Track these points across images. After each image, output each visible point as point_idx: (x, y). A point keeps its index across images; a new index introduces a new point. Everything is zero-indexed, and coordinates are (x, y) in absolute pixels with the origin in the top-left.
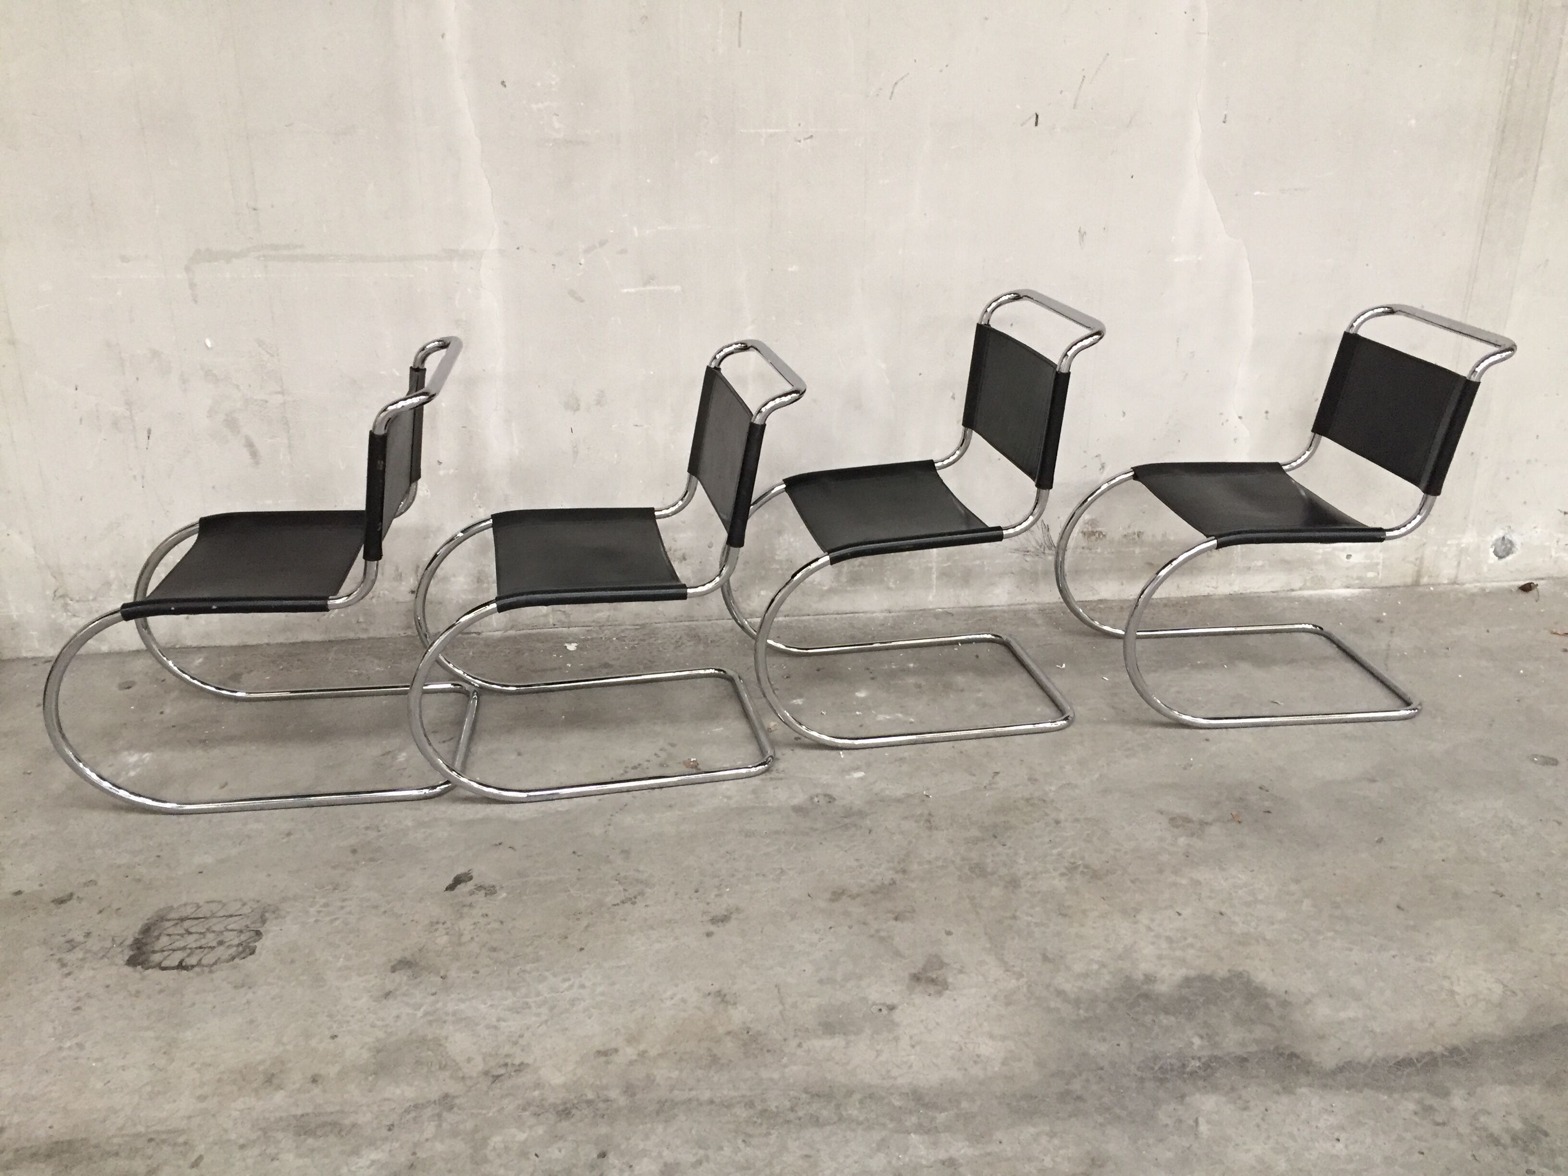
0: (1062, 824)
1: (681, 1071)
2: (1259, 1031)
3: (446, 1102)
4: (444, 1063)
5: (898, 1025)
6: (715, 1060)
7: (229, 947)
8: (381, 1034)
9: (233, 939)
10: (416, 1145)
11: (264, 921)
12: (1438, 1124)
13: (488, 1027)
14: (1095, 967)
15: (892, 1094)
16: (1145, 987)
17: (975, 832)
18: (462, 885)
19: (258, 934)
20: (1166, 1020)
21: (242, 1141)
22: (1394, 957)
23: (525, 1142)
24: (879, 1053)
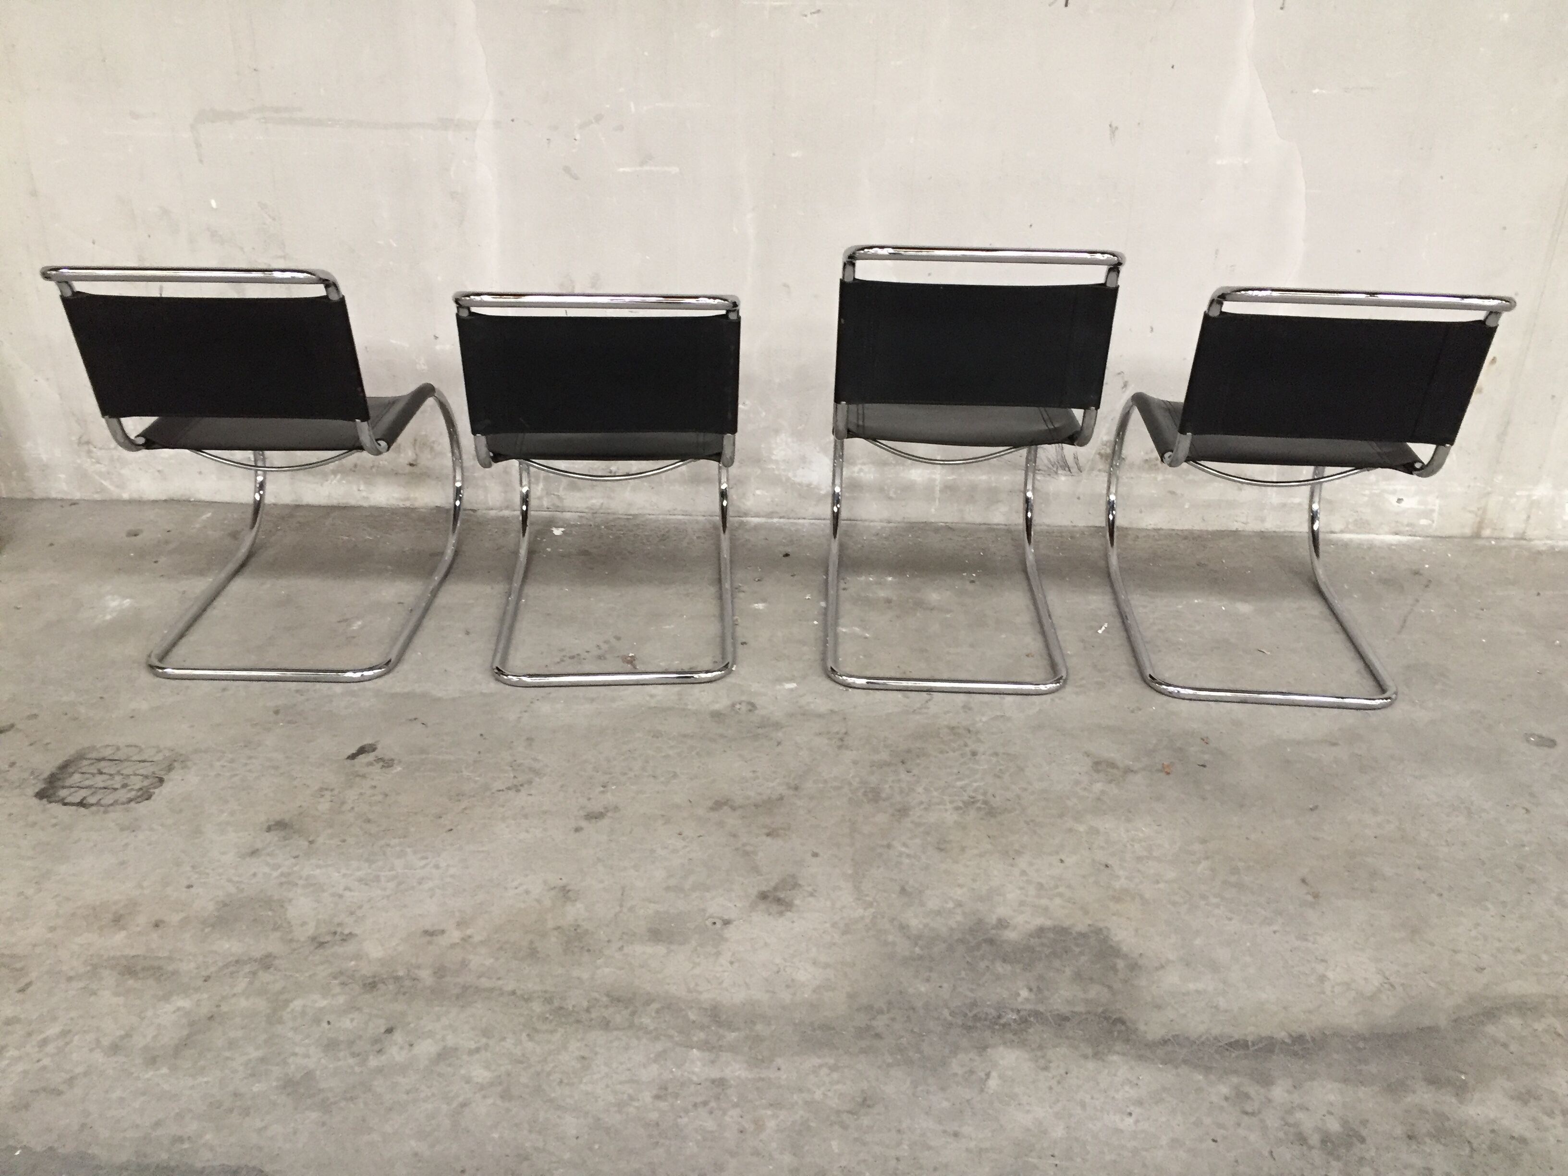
0: (977, 758)
1: (497, 959)
2: (1094, 991)
3: (266, 962)
4: (279, 922)
5: (726, 940)
6: (533, 953)
7: (132, 790)
8: (232, 889)
9: (137, 783)
10: (224, 998)
11: (170, 768)
12: (1246, 1113)
13: (333, 895)
14: (951, 905)
15: (692, 1007)
16: (994, 932)
17: (884, 756)
18: (363, 755)
19: (161, 780)
20: (1000, 968)
21: (72, 973)
22: (1275, 932)
23: (321, 1009)
24: (696, 965)
